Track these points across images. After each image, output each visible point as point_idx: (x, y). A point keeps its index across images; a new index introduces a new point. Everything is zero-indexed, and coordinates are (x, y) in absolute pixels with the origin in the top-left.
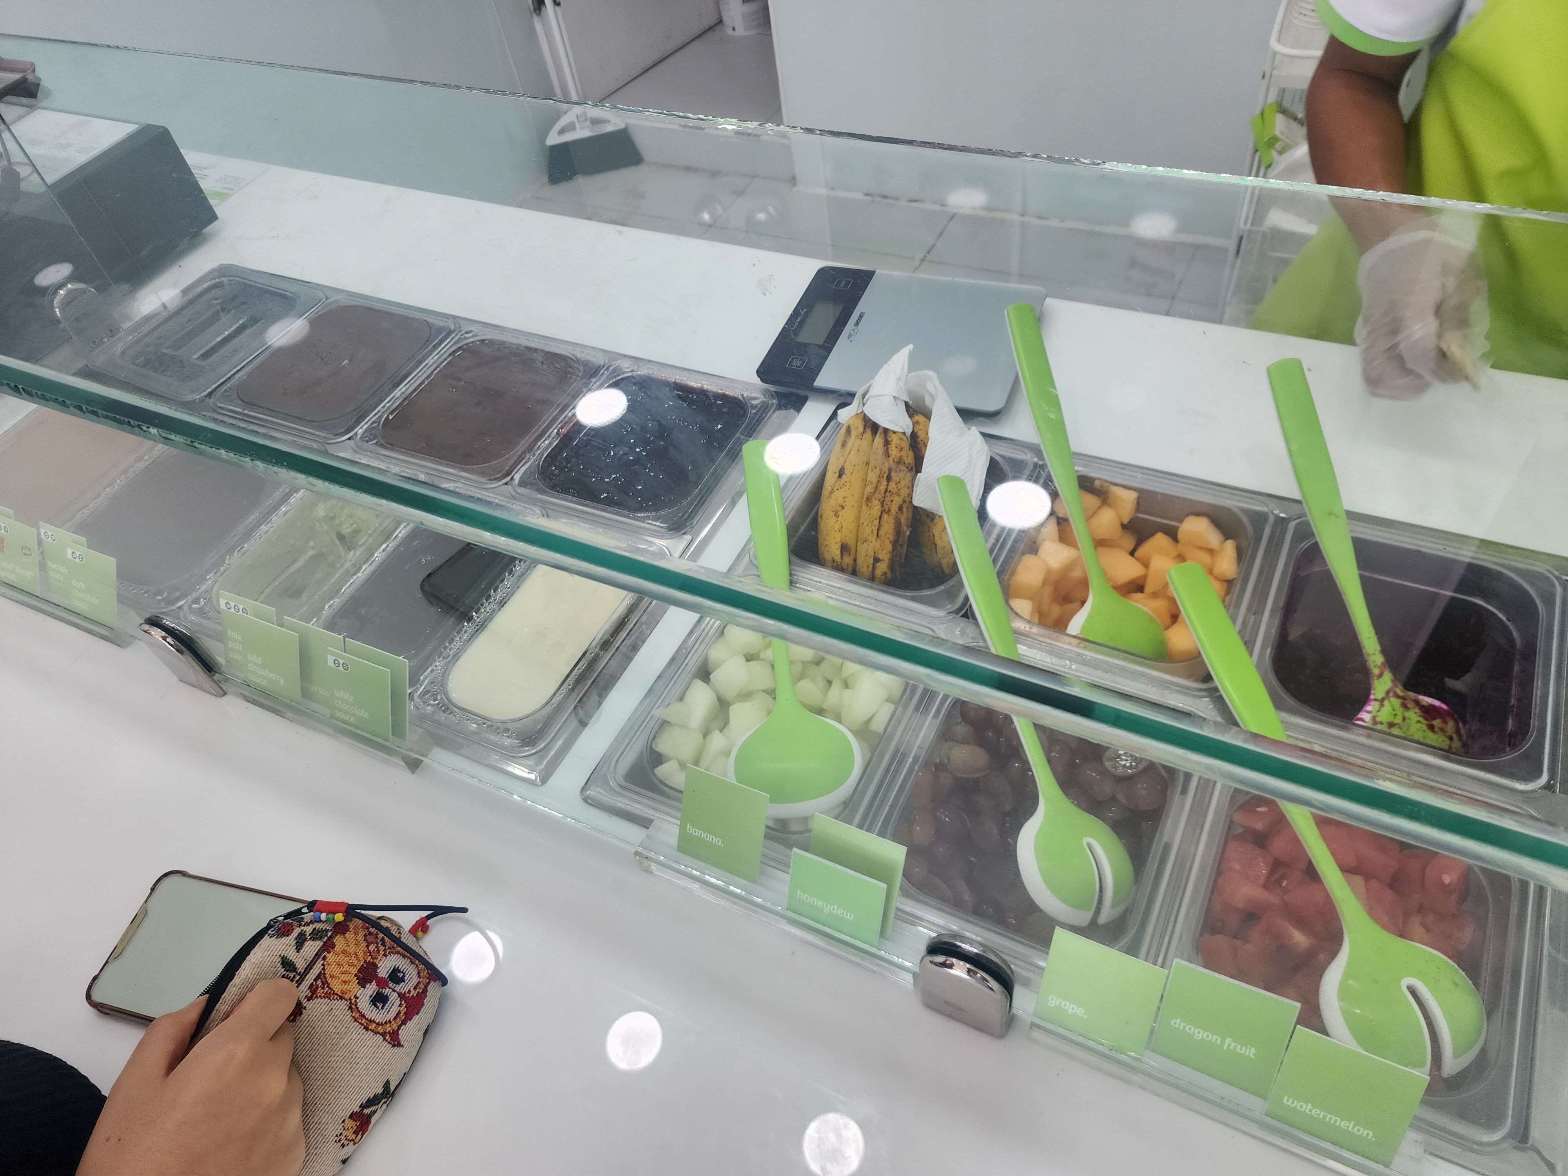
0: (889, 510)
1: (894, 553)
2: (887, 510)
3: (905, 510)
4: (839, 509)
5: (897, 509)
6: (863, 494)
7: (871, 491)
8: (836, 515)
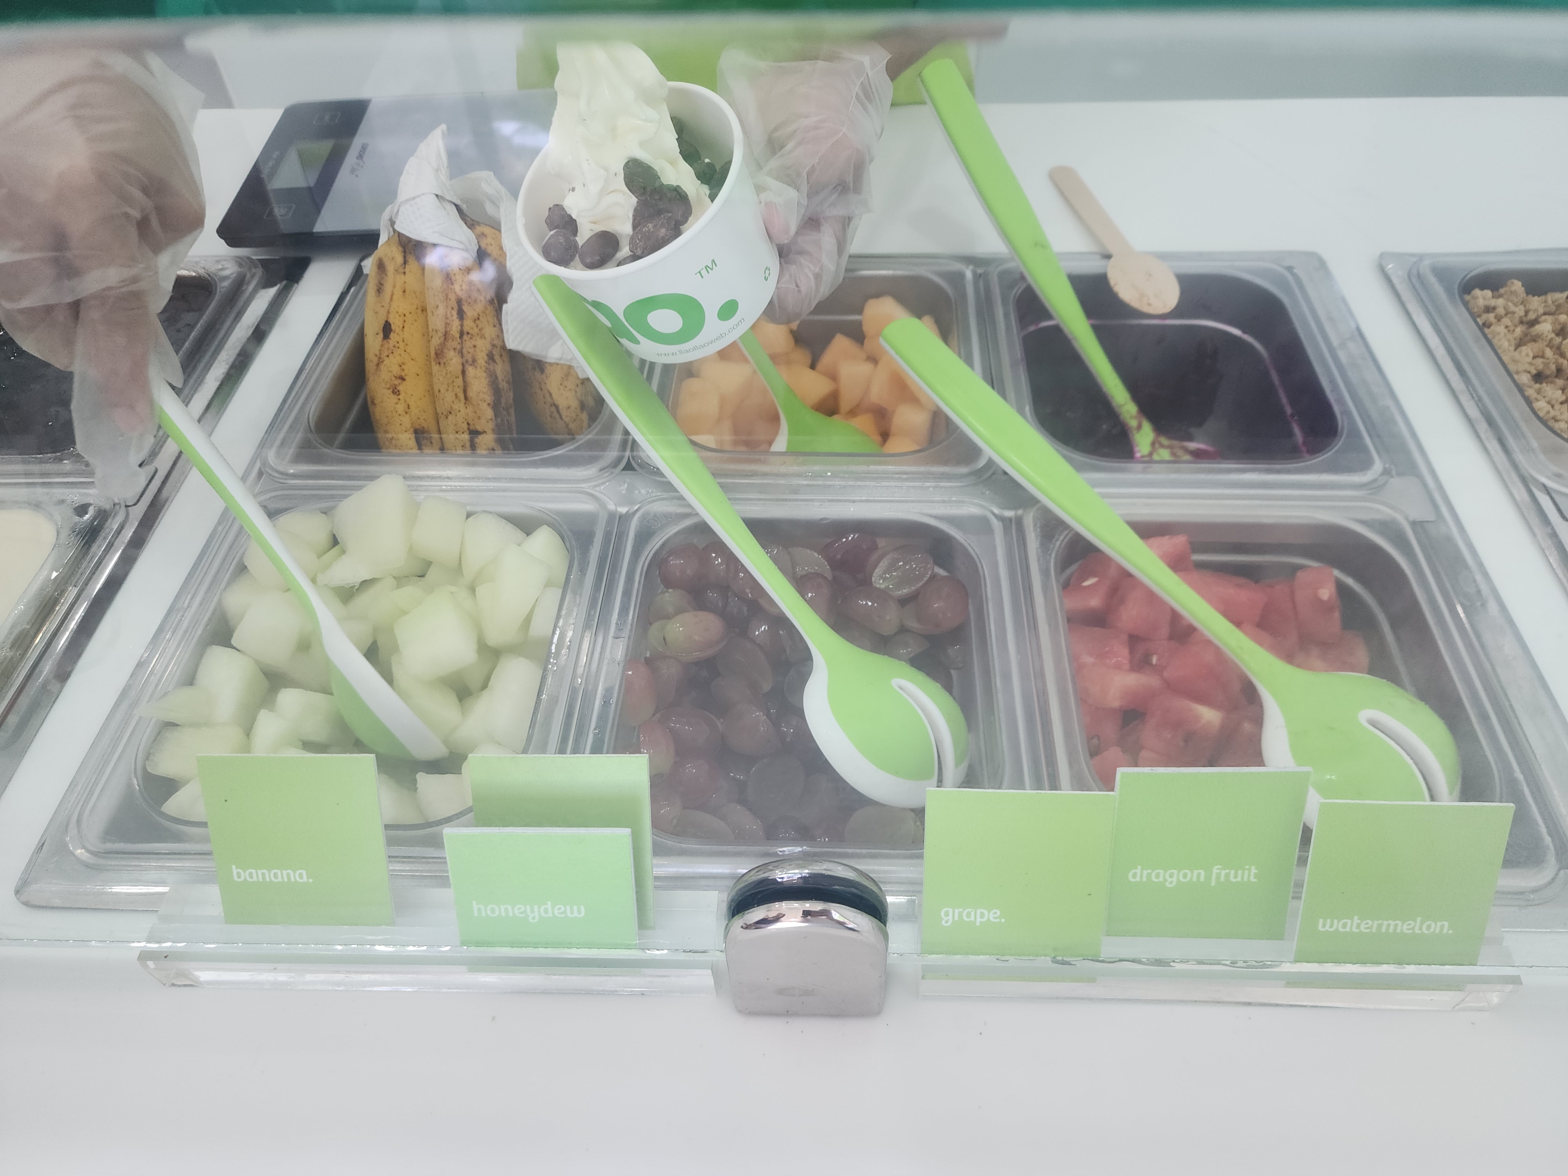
0: (474, 361)
1: (499, 420)
2: (470, 360)
3: (497, 358)
4: (397, 382)
5: (486, 357)
6: (428, 348)
7: (439, 342)
8: (396, 392)
